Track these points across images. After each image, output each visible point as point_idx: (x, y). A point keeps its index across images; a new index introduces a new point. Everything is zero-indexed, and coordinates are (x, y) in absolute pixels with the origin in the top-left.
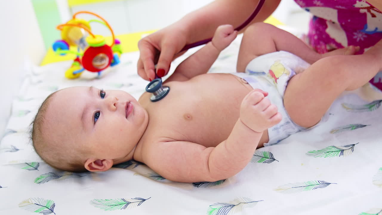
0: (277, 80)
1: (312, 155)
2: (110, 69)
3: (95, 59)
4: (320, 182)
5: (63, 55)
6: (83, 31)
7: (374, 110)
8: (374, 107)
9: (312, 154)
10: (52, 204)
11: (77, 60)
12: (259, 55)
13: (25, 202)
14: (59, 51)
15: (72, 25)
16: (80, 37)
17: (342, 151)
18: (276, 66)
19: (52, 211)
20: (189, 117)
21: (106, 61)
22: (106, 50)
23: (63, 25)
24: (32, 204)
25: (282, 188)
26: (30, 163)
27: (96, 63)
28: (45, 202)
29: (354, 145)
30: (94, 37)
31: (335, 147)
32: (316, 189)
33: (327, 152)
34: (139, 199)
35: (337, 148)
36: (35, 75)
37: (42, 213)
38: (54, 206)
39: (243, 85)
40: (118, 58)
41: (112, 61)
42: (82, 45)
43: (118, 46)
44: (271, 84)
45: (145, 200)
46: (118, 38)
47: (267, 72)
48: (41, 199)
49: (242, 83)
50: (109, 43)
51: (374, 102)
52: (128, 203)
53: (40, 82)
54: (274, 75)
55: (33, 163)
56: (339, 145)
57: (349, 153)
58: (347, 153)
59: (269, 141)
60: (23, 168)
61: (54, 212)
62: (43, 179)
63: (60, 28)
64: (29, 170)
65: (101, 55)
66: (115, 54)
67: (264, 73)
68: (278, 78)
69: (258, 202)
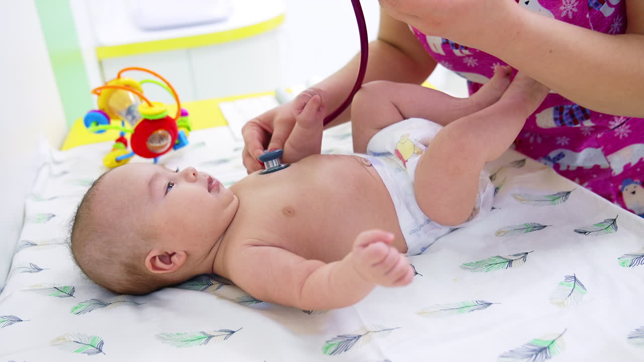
0: (406, 163)
1: (470, 269)
2: (172, 152)
3: (150, 137)
4: (479, 302)
5: (101, 132)
6: (132, 97)
7: (558, 204)
8: (559, 200)
9: (470, 267)
10: (99, 341)
11: (121, 140)
12: (381, 128)
13: (58, 339)
14: (93, 127)
15: (115, 88)
16: (127, 105)
17: (510, 262)
18: (403, 143)
19: (100, 351)
20: (289, 212)
21: (168, 141)
22: (167, 124)
23: (100, 89)
24: (70, 341)
25: (427, 311)
26: (61, 288)
27: (152, 145)
28: (88, 339)
29: (527, 253)
30: (150, 105)
31: (501, 257)
32: (472, 312)
33: (488, 264)
34: (226, 331)
35: (504, 258)
36: (57, 163)
37: (85, 353)
38: (102, 343)
39: (365, 168)
40: (186, 137)
41: (177, 141)
42: (130, 117)
43: (184, 118)
44: (401, 167)
45: (234, 332)
46: (184, 106)
47: (392, 151)
48: (83, 336)
49: (363, 164)
50: (173, 114)
51: (558, 194)
52: (210, 337)
53: (65, 173)
54: (402, 156)
55: (65, 287)
56: (506, 254)
57: (519, 264)
58: (516, 265)
59: (408, 251)
60: (50, 295)
61: (103, 350)
62: (82, 308)
63: (96, 92)
64: (61, 297)
65: (160, 132)
66: (181, 130)
67: (388, 154)
68: (407, 161)
69: (393, 331)
